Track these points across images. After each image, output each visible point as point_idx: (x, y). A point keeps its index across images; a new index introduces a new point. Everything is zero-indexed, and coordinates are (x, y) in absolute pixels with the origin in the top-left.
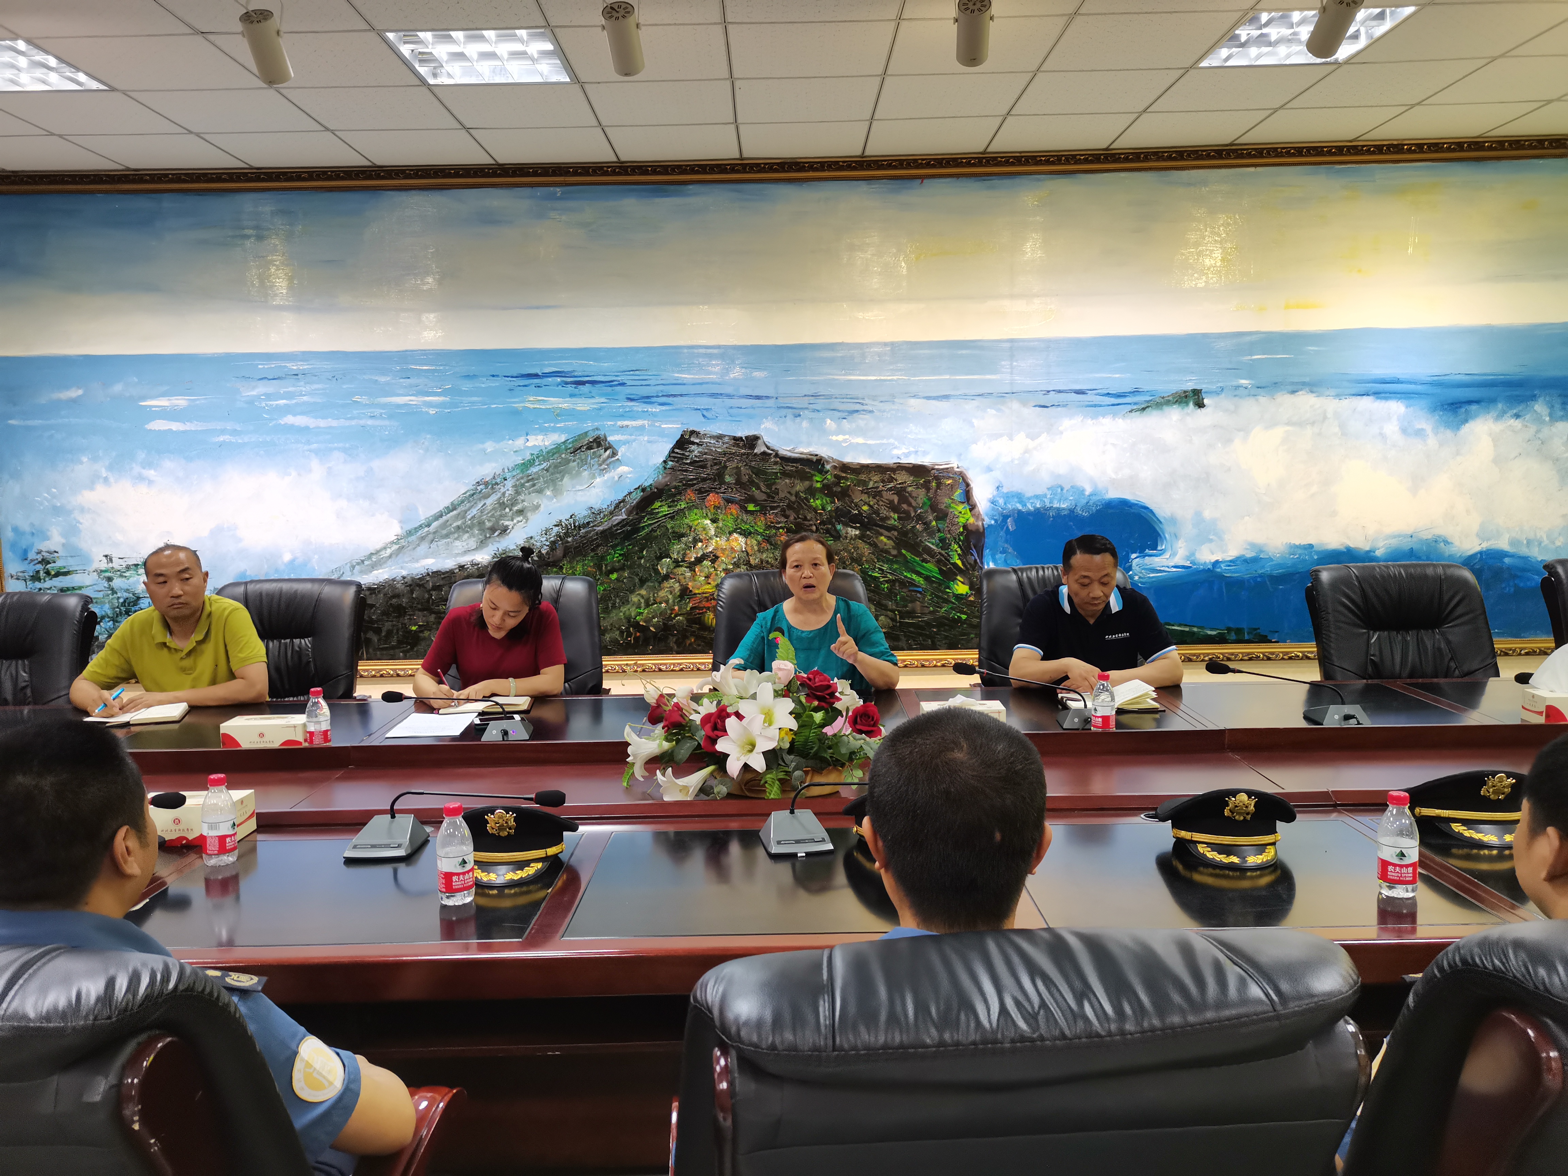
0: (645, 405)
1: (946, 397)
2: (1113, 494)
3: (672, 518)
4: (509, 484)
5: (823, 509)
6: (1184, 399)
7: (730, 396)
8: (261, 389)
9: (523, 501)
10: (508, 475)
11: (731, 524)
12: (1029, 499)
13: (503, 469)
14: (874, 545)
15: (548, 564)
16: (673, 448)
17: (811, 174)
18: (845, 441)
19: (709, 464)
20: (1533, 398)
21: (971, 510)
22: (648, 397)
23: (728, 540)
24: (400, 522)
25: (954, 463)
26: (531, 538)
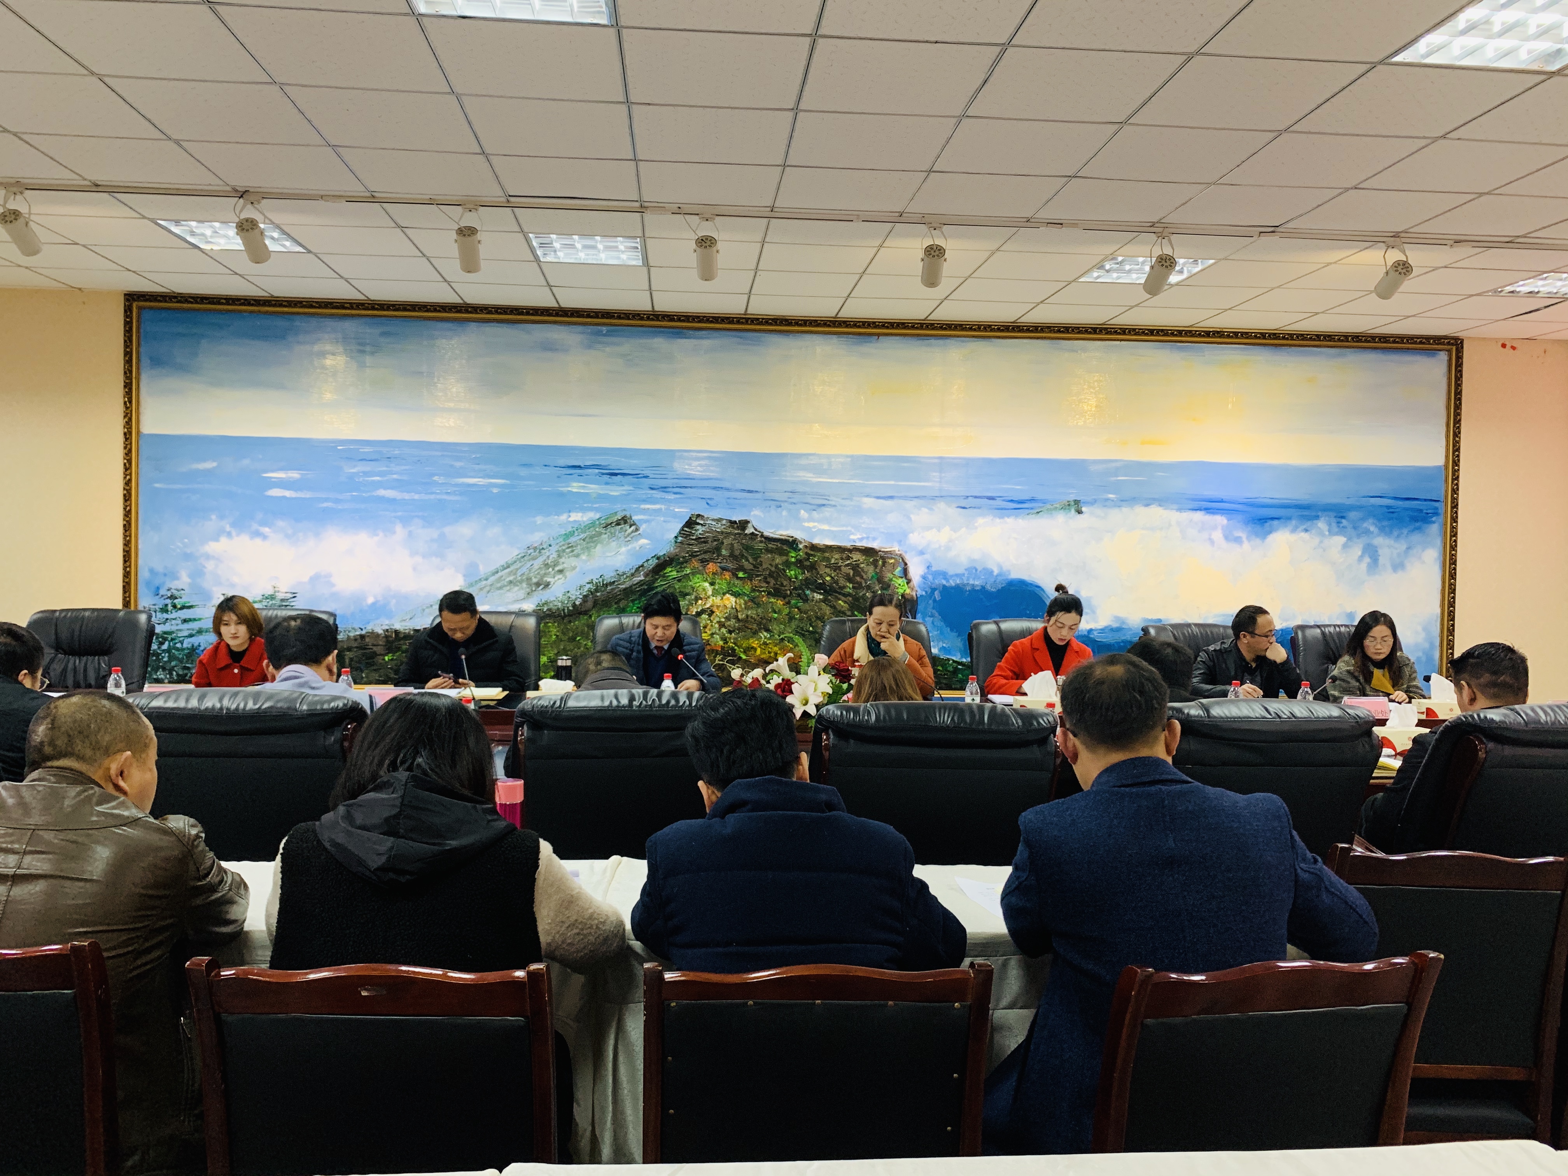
0: (664, 494)
1: (891, 497)
2: (1015, 575)
3: (679, 581)
4: (554, 548)
5: (796, 578)
6: (1068, 507)
7: (728, 489)
8: (360, 468)
9: (563, 563)
10: (552, 543)
11: (724, 587)
12: (952, 576)
13: (549, 538)
14: (833, 607)
15: (580, 613)
16: (684, 526)
17: (796, 328)
18: (814, 527)
19: (710, 540)
20: (1317, 517)
21: (908, 583)
22: (665, 487)
23: (722, 599)
24: (464, 576)
25: (896, 548)
26: (568, 592)
